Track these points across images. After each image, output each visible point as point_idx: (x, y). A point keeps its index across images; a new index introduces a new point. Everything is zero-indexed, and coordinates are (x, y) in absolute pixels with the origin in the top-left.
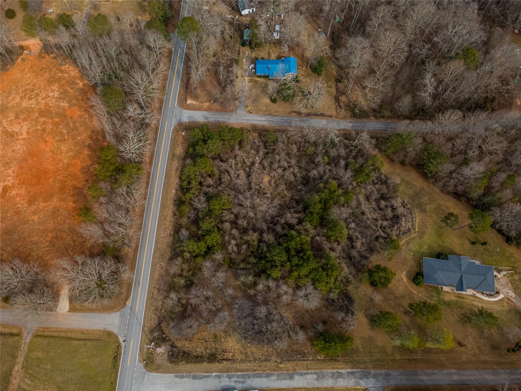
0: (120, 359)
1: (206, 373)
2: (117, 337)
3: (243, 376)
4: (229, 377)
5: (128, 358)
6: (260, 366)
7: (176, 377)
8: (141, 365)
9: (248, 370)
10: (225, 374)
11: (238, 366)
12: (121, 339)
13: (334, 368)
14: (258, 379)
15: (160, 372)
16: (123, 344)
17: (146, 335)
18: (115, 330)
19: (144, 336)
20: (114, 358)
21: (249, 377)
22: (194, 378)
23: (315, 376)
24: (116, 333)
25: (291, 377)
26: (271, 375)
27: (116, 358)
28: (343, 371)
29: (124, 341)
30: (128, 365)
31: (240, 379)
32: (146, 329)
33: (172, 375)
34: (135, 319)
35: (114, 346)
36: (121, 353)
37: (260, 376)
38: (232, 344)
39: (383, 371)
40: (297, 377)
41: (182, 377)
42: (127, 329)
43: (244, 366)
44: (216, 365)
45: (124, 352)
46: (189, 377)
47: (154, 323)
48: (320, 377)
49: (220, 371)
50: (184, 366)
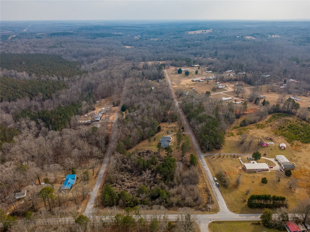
0: (219, 221)
1: (213, 192)
2: (210, 224)
3: (211, 182)
4: (212, 186)
5: (217, 218)
6: (206, 178)
7: (218, 201)
8: (218, 213)
9: (208, 181)
10: (212, 187)
11: (208, 184)
12: (210, 222)
14: (210, 178)
15: (219, 206)
16: (212, 221)
17: (205, 213)
18: (207, 225)
21: (210, 181)
22: (216, 195)
23: (204, 166)
24: (208, 224)
25: (207, 171)
26: (208, 175)
27: (219, 222)
28: (201, 161)
30: (220, 217)
31: (212, 183)
32: (203, 213)
33: (218, 202)
34: (200, 217)
35: (214, 224)
36: (216, 221)
37: (209, 178)
38: (200, 186)
39: (198, 154)
40: (206, 170)
41: (218, 199)
42: (205, 220)
43: (207, 182)
44: (210, 189)
46: (217, 197)
47: (199, 211)
48: (204, 165)
49: (211, 188)
50: (214, 199)
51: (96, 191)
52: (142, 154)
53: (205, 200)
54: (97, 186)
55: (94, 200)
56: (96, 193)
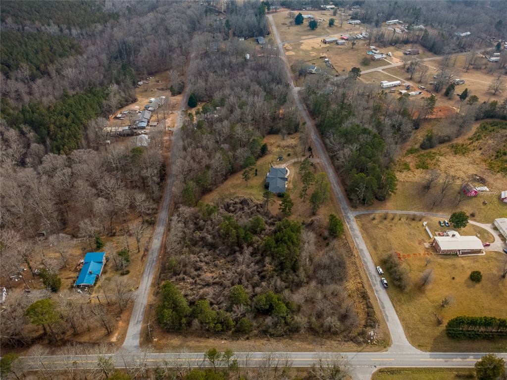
0: (391, 368)
1: (377, 300)
2: (374, 374)
3: (371, 277)
4: (375, 285)
5: (388, 361)
6: (361, 267)
7: (388, 320)
8: (389, 349)
9: (366, 274)
10: (373, 288)
11: (365, 281)
12: (375, 370)
13: (348, 230)
14: (369, 267)
15: (389, 332)
16: (378, 367)
17: (363, 349)
18: (369, 376)
19: (365, 350)
20: (393, 374)
21: (370, 273)
22: (384, 307)
23: (356, 239)
24: (371, 376)
25: (362, 250)
26: (364, 261)
27: (392, 371)
28: (348, 226)
29: (375, 366)
30: (393, 360)
31: (374, 278)
32: (359, 349)
33: (388, 323)
34: (353, 360)
35: (382, 376)
36: (386, 368)
37: (367, 267)
38: (351, 285)
39: (342, 211)
40: (360, 248)
41: (386, 315)
42: (364, 365)
43: (364, 277)
44: (369, 293)
45: (384, 365)
46: (385, 311)
47: (351, 344)
48: (355, 236)
49: (372, 291)
50: (378, 315)
51: (146, 290)
52: (233, 207)
53: (361, 319)
54: (147, 277)
55: (143, 312)
56: (146, 295)
